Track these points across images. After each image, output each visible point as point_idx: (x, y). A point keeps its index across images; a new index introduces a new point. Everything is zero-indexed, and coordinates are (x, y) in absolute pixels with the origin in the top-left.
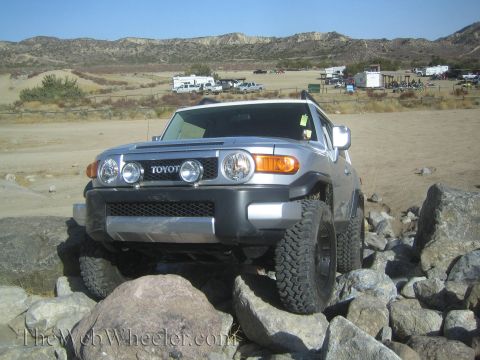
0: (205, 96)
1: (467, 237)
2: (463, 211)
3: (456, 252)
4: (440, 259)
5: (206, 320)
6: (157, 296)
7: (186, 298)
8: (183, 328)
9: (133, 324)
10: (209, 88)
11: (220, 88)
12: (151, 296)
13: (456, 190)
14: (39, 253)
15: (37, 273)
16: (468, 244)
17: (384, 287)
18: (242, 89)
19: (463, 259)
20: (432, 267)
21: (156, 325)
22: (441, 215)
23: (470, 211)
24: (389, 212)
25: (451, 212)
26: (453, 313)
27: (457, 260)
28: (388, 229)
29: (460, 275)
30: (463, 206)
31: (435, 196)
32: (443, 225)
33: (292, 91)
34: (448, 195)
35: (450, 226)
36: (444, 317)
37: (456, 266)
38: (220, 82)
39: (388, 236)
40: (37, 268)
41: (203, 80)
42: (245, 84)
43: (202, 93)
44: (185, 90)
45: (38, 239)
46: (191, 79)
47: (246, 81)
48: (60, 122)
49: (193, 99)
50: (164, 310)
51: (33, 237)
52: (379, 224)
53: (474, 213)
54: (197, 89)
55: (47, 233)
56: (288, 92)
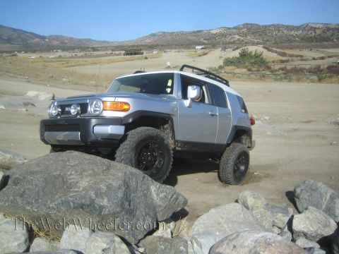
14: (56, 194)
45: (60, 179)
48: (245, 81)
51: (55, 177)
55: (71, 174)
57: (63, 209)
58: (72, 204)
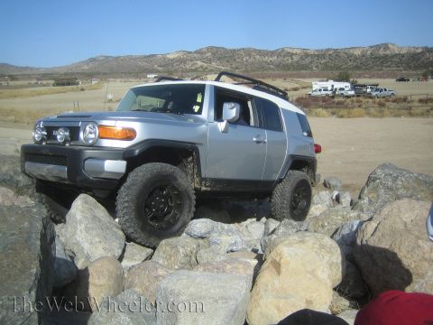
0: (336, 100)
2: (389, 189)
3: (339, 221)
4: (323, 227)
10: (342, 92)
11: (353, 93)
16: (353, 214)
18: (374, 94)
19: (340, 228)
22: (366, 191)
25: (376, 189)
32: (364, 200)
33: (422, 97)
34: (379, 172)
37: (334, 235)
38: (354, 86)
41: (338, 85)
42: (377, 90)
43: (333, 97)
44: (319, 93)
46: (329, 84)
47: (379, 87)
49: (324, 101)
54: (330, 93)
56: (417, 98)
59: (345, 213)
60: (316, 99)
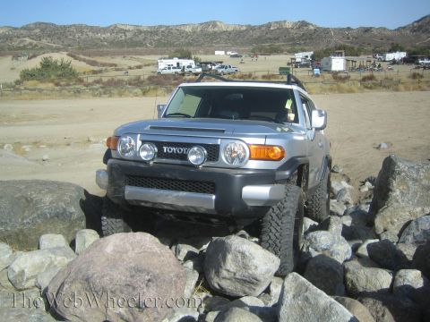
0: (187, 77)
1: (418, 204)
2: (415, 180)
3: (406, 217)
4: (392, 223)
5: (172, 275)
6: (126, 252)
7: (154, 254)
8: (149, 281)
9: (103, 277)
10: (190, 69)
11: (200, 70)
12: (120, 252)
13: (408, 161)
14: (24, 212)
15: (21, 231)
16: (419, 209)
17: (340, 247)
18: (220, 71)
19: (413, 224)
20: (385, 230)
21: (124, 278)
22: (395, 184)
23: (421, 180)
24: (348, 181)
25: (403, 181)
26: (402, 272)
27: (408, 224)
28: (347, 197)
29: (410, 238)
30: (415, 176)
31: (389, 166)
32: (396, 193)
33: (266, 73)
34: (401, 166)
35: (402, 193)
36: (394, 275)
37: (407, 230)
38: (200, 64)
39: (347, 203)
40: (21, 227)
41: (185, 63)
42: (222, 67)
43: (183, 75)
44: (168, 71)
45: (24, 200)
46: (174, 62)
47: (223, 64)
49: (175, 80)
50: (132, 265)
51: (18, 199)
52: (339, 192)
53: (425, 182)
54: (179, 71)
55: (31, 195)
56: (261, 74)
57: (39, 221)
58: (48, 215)
59: (411, 209)
60: (166, 77)
